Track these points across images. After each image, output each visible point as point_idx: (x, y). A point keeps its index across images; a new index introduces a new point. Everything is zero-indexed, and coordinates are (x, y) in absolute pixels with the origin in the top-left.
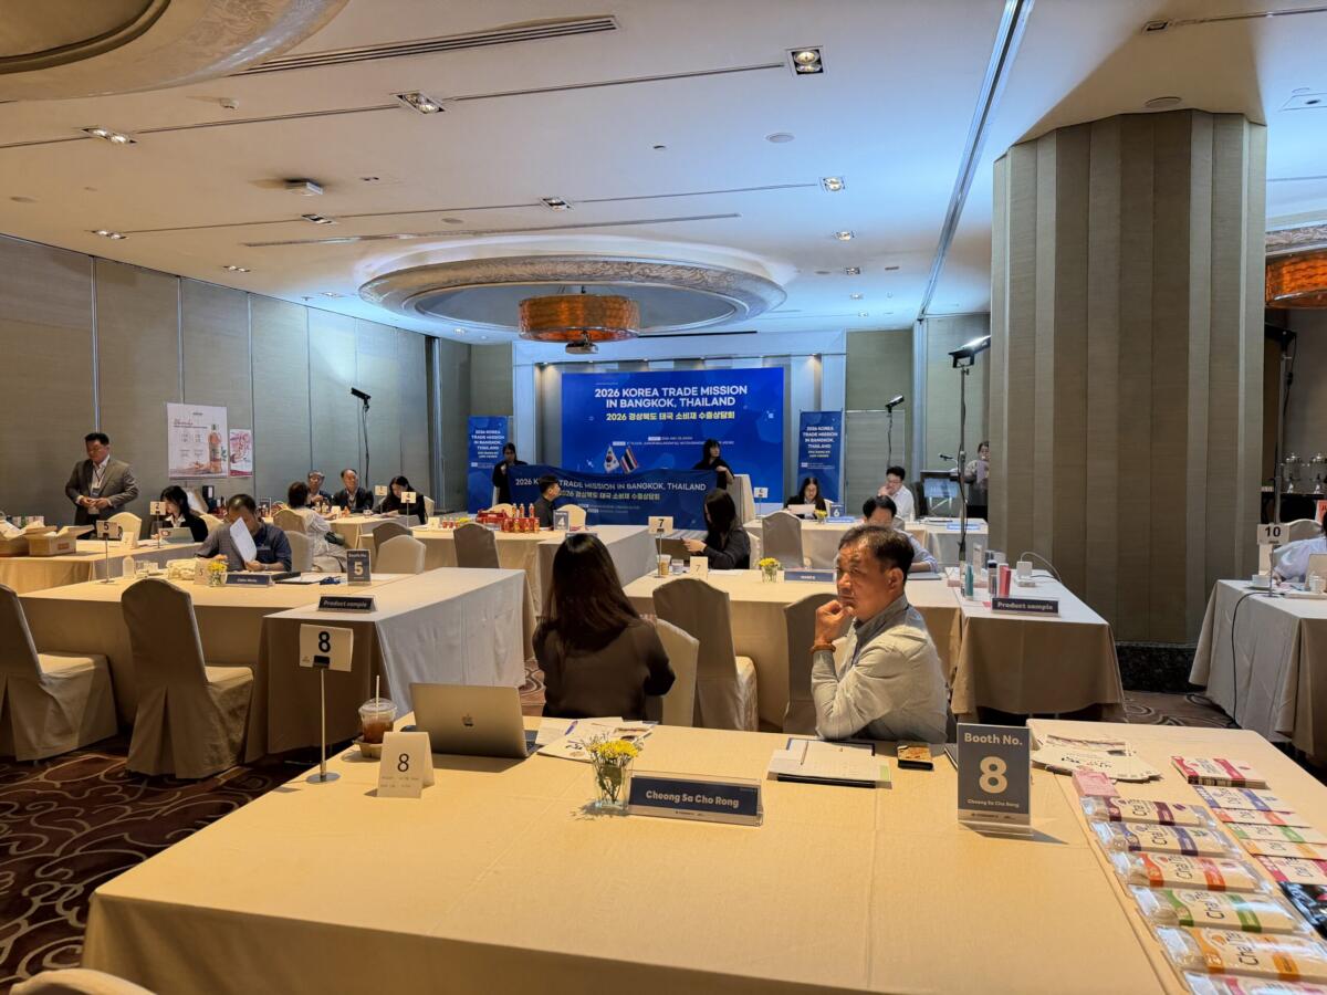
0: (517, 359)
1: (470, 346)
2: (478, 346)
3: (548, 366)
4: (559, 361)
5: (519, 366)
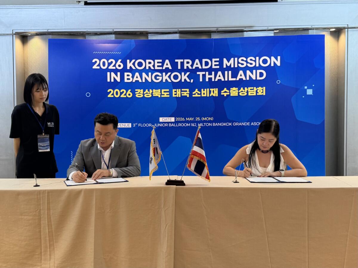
3: (32, 38)
4: (46, 31)
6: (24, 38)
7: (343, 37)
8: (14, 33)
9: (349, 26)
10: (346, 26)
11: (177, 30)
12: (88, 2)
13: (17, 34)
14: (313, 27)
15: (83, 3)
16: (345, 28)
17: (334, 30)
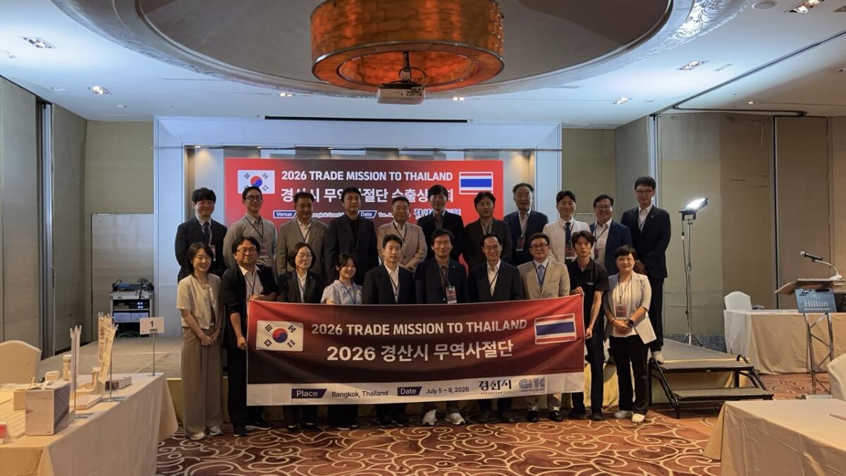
0: (159, 140)
1: (86, 120)
2: (96, 122)
3: (199, 151)
4: (220, 145)
5: (163, 148)
6: (191, 151)
7: (533, 159)
8: (184, 146)
9: (539, 148)
10: (535, 148)
11: (364, 147)
12: (270, 116)
13: (186, 146)
14: (503, 148)
15: (264, 118)
16: (533, 150)
17: (523, 150)
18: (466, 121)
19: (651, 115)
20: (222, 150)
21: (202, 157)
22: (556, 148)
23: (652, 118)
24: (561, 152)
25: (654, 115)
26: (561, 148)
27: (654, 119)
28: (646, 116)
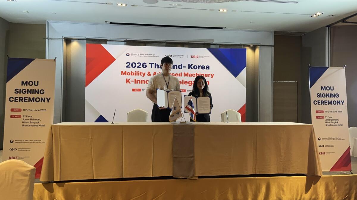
1: (9, 22)
3: (73, 41)
4: (84, 38)
5: (51, 39)
7: (257, 51)
8: (63, 38)
9: (261, 44)
11: (165, 41)
12: (112, 22)
13: (64, 38)
14: (242, 44)
15: (109, 23)
16: (259, 45)
17: (252, 46)
18: (222, 28)
19: (327, 26)
20: (85, 41)
21: (75, 44)
22: (271, 45)
23: (327, 28)
24: (273, 47)
25: (328, 26)
26: (273, 45)
27: (329, 29)
28: (324, 27)
